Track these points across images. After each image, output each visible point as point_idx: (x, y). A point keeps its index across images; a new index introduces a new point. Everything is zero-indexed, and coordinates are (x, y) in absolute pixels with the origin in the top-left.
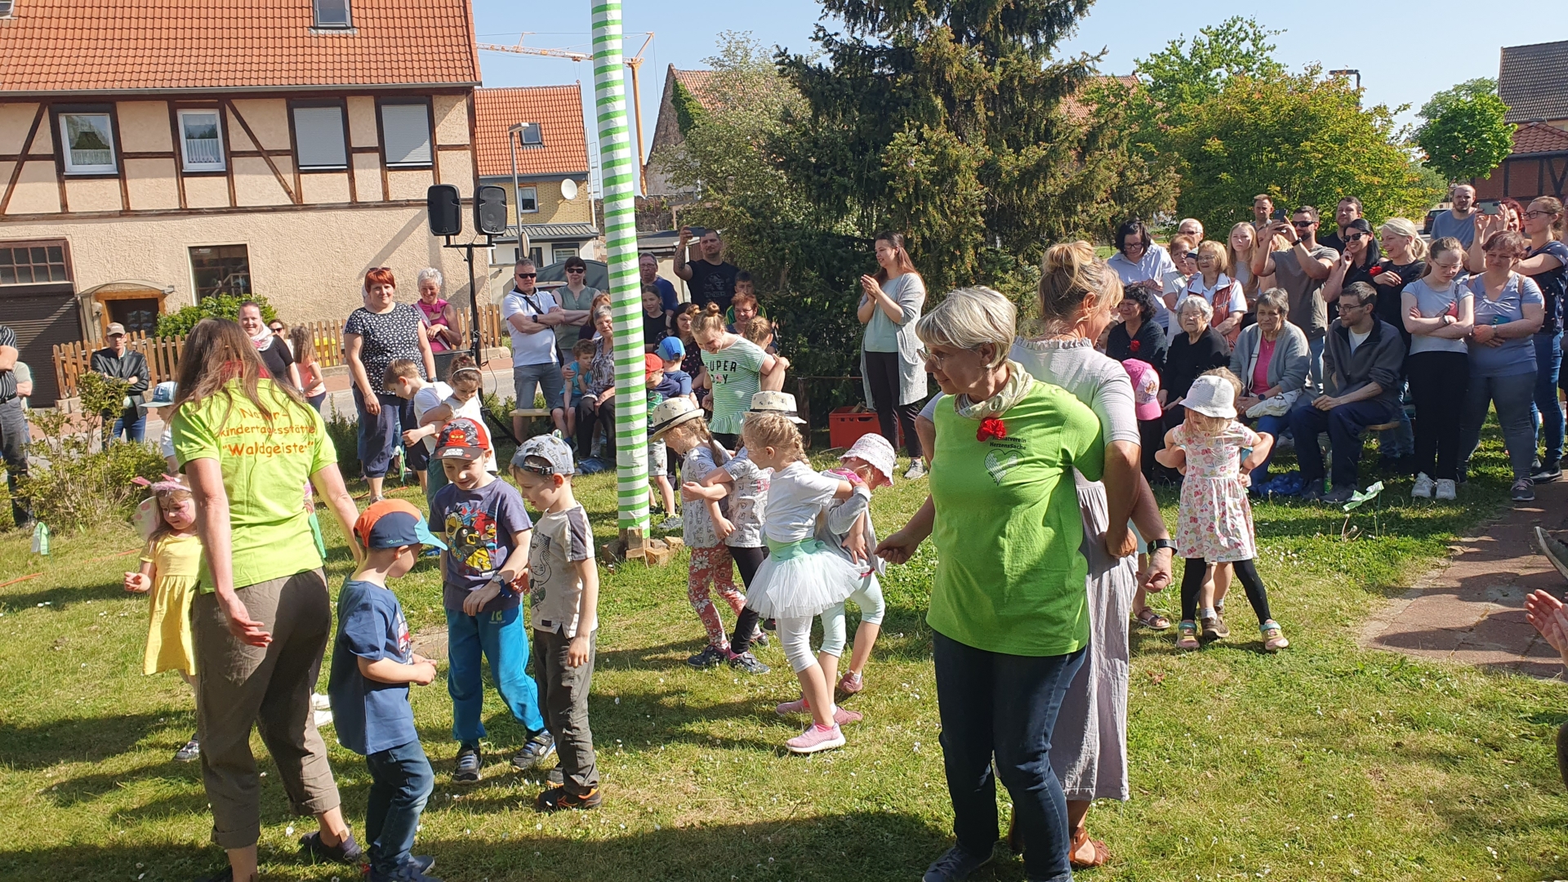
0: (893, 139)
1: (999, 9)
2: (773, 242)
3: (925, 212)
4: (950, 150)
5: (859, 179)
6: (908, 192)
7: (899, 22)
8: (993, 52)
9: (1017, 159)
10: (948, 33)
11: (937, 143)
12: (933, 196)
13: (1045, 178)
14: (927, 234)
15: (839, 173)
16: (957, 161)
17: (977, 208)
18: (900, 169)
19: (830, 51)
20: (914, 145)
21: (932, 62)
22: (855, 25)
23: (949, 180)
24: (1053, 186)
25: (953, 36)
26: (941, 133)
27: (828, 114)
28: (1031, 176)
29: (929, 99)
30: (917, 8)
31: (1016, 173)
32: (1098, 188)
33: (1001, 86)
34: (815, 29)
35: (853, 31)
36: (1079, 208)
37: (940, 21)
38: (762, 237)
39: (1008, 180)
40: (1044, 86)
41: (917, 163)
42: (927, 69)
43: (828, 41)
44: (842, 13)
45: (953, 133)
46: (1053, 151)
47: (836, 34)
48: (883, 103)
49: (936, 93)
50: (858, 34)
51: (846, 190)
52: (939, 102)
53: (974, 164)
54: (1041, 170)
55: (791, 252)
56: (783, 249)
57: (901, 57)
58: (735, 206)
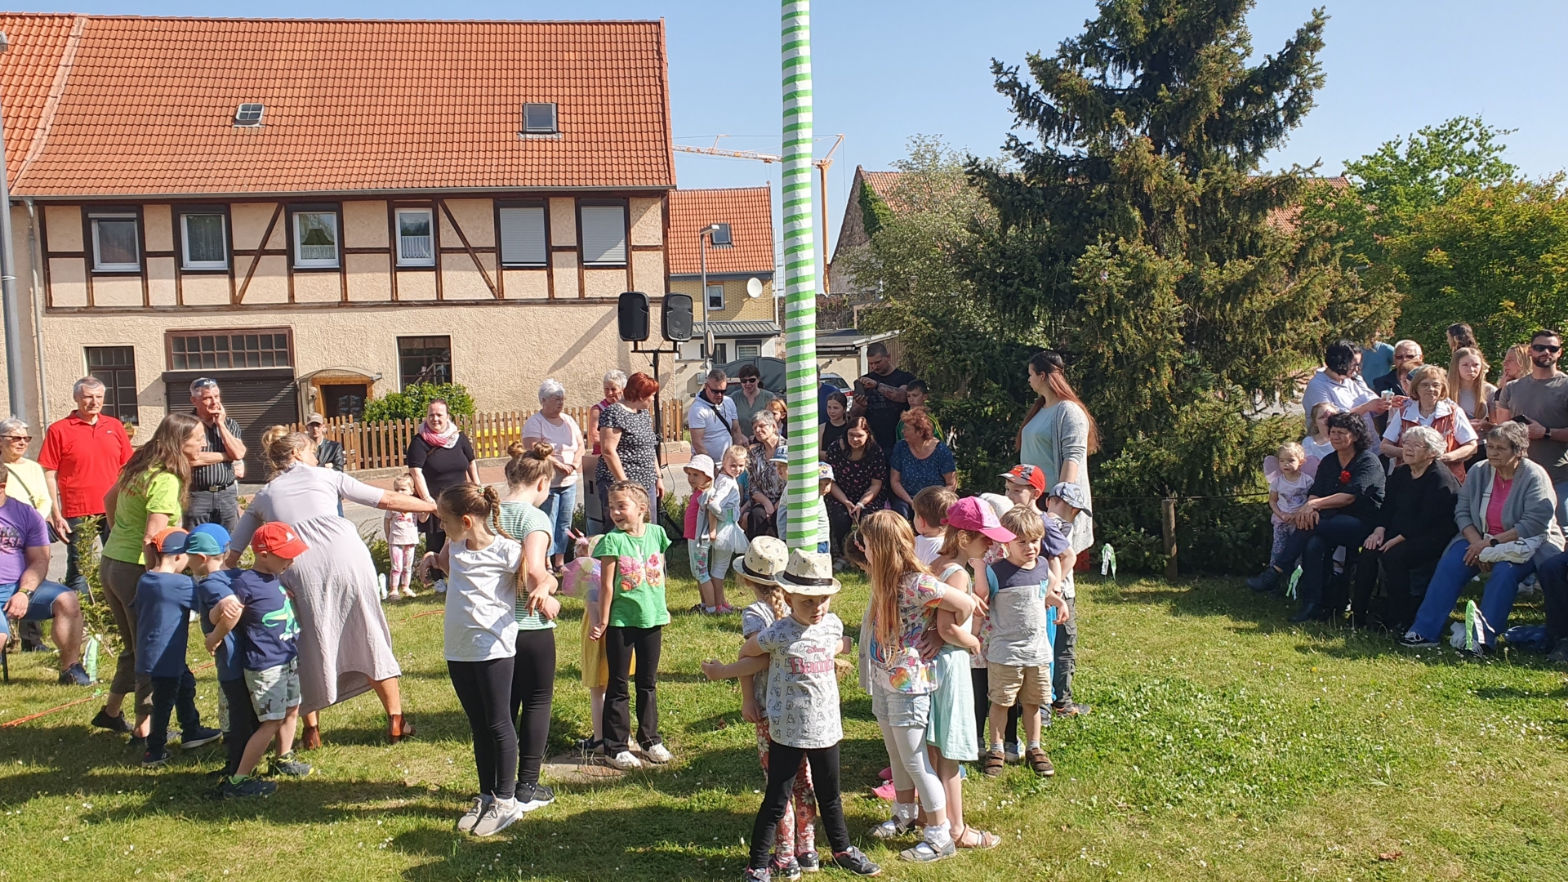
0: (1086, 252)
1: (1203, 119)
2: (954, 353)
3: (1118, 326)
4: (1147, 264)
5: (1048, 290)
6: (1100, 307)
7: (1096, 132)
8: (1195, 163)
9: (1221, 273)
10: (1147, 144)
11: (1133, 257)
12: (1127, 310)
13: (1253, 293)
14: (1120, 349)
15: (1026, 284)
16: (1154, 275)
17: (1175, 324)
18: (1092, 282)
19: (1022, 160)
20: (1107, 258)
21: (1130, 173)
22: (1048, 134)
23: (1145, 294)
24: (1260, 301)
25: (1153, 148)
26: (1137, 246)
27: (1017, 224)
28: (1235, 292)
29: (1126, 210)
30: (1115, 119)
31: (1220, 288)
32: (1310, 304)
33: (1203, 198)
34: (1008, 139)
35: (1046, 141)
36: (1288, 326)
37: (1139, 130)
38: (943, 347)
39: (1211, 294)
40: (1250, 199)
41: (1111, 277)
42: (1124, 180)
43: (1020, 150)
44: (1036, 122)
45: (1150, 247)
46: (1262, 264)
47: (1029, 144)
48: (1076, 213)
49: (1133, 204)
50: (1051, 144)
51: (1033, 301)
52: (1136, 214)
53: (1173, 279)
54: (1248, 284)
55: (973, 363)
56: (964, 360)
57: (1097, 167)
58: (918, 316)
